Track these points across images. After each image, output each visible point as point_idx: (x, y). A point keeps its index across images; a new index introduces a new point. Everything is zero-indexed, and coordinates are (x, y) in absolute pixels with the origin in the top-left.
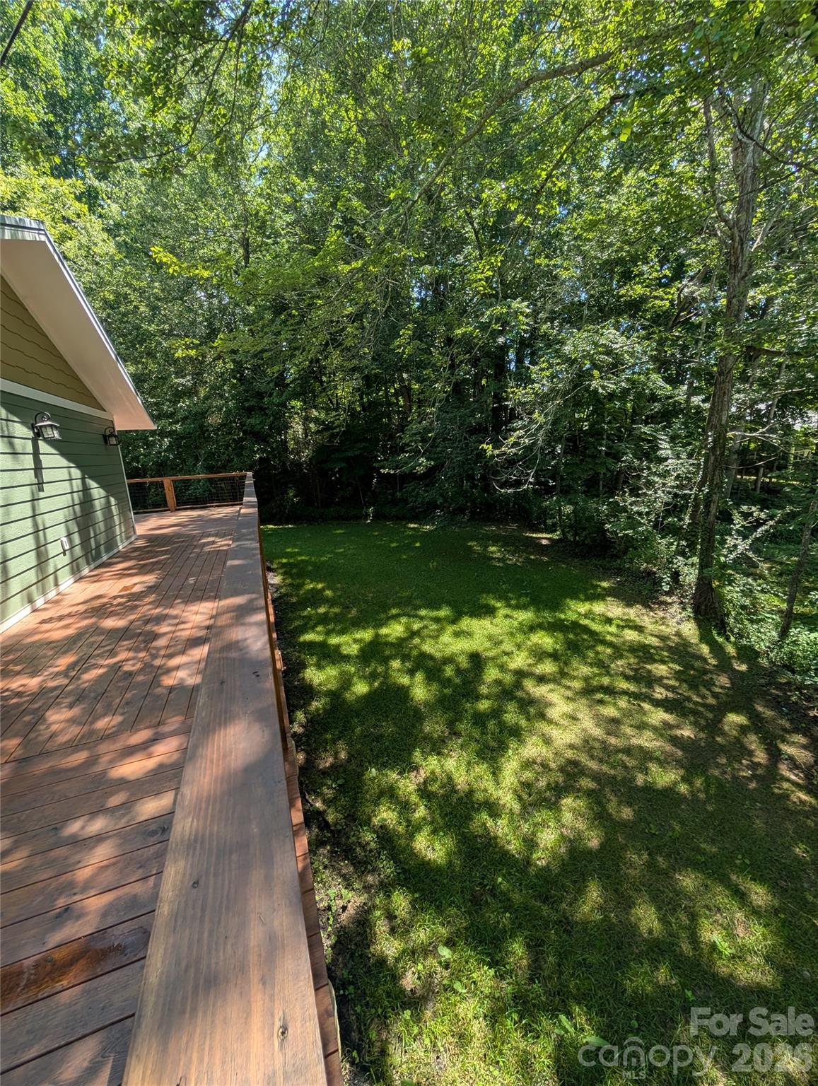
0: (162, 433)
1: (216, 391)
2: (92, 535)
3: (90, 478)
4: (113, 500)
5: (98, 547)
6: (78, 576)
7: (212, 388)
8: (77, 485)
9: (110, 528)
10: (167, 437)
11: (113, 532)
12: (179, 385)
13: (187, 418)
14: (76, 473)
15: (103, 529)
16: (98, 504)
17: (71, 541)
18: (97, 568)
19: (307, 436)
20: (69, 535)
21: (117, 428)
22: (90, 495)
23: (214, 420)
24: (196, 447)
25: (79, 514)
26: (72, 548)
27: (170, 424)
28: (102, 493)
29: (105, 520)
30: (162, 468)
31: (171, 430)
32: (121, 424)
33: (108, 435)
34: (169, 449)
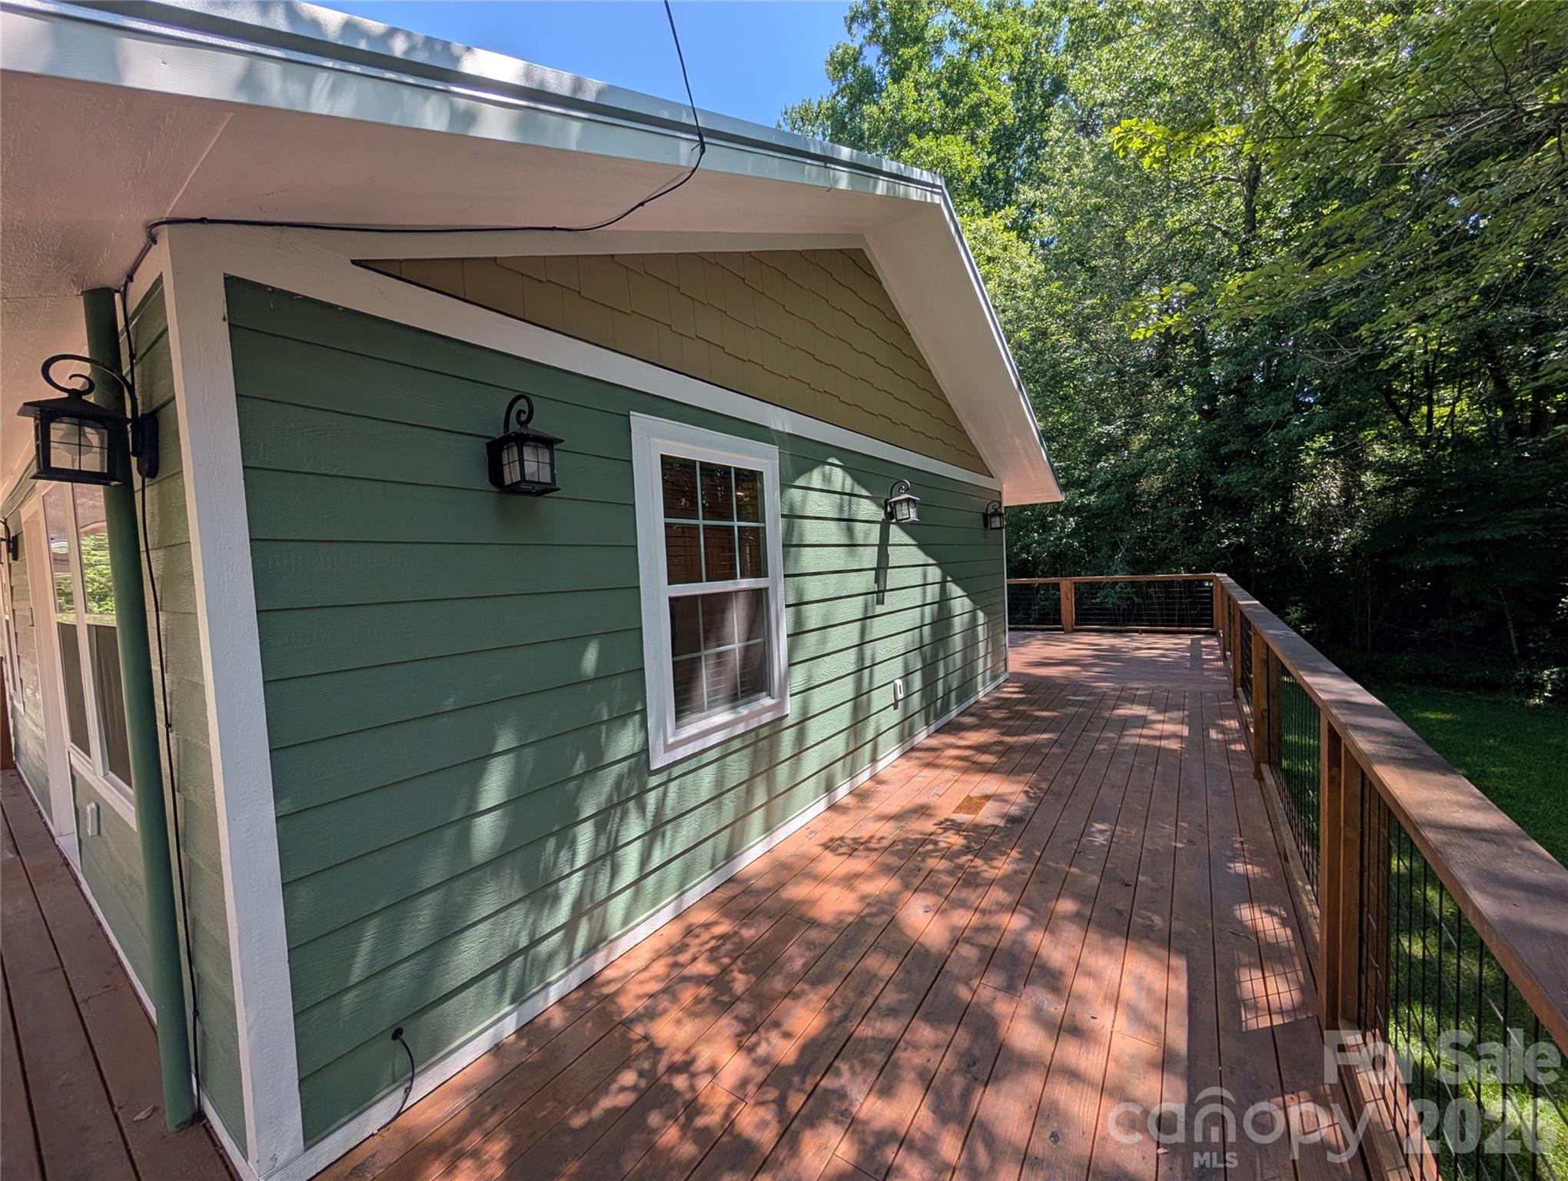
0: (1068, 510)
1: (1161, 437)
2: (941, 674)
3: (953, 581)
4: (981, 617)
5: (947, 694)
6: (908, 746)
7: (1155, 432)
8: (933, 593)
9: (969, 663)
10: (1072, 516)
11: (973, 669)
12: (1101, 435)
13: (1108, 484)
14: (935, 574)
15: (959, 663)
16: (958, 624)
17: (907, 685)
18: (938, 731)
19: (1350, 499)
20: (907, 675)
21: (1005, 504)
22: (949, 610)
23: (1152, 483)
24: (1117, 529)
25: (927, 640)
26: (908, 696)
27: (1081, 495)
28: (967, 604)
29: (964, 650)
30: (1061, 562)
31: (1083, 505)
32: (1013, 495)
33: (990, 514)
34: (1073, 534)
